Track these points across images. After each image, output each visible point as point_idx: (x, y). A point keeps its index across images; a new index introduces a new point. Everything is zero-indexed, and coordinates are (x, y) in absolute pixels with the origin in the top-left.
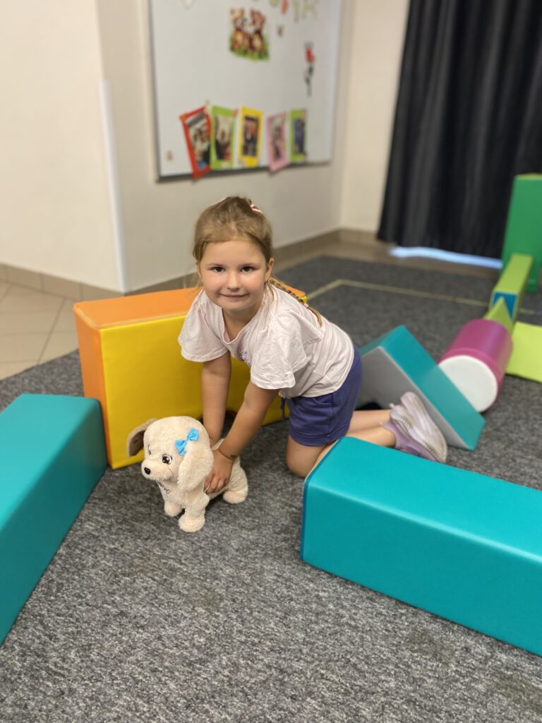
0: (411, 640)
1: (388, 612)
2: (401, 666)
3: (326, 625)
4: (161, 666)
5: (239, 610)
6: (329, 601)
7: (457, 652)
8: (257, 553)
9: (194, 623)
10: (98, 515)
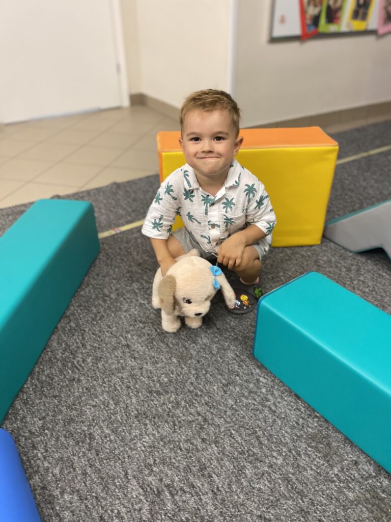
0: (313, 437)
1: (305, 411)
2: (294, 452)
3: (253, 402)
4: (133, 386)
5: (199, 369)
6: (264, 387)
7: (346, 462)
8: (230, 335)
9: (166, 367)
10: (144, 280)
